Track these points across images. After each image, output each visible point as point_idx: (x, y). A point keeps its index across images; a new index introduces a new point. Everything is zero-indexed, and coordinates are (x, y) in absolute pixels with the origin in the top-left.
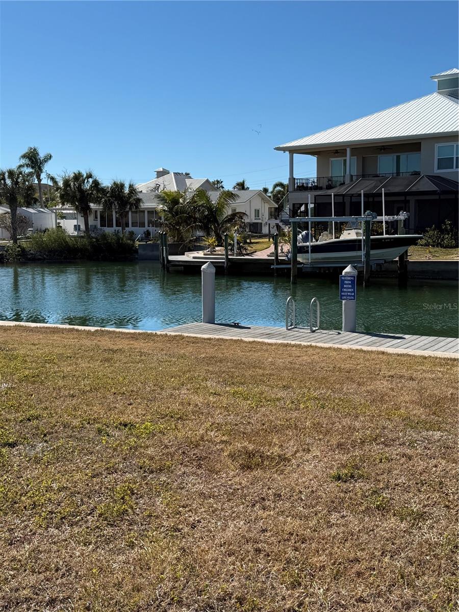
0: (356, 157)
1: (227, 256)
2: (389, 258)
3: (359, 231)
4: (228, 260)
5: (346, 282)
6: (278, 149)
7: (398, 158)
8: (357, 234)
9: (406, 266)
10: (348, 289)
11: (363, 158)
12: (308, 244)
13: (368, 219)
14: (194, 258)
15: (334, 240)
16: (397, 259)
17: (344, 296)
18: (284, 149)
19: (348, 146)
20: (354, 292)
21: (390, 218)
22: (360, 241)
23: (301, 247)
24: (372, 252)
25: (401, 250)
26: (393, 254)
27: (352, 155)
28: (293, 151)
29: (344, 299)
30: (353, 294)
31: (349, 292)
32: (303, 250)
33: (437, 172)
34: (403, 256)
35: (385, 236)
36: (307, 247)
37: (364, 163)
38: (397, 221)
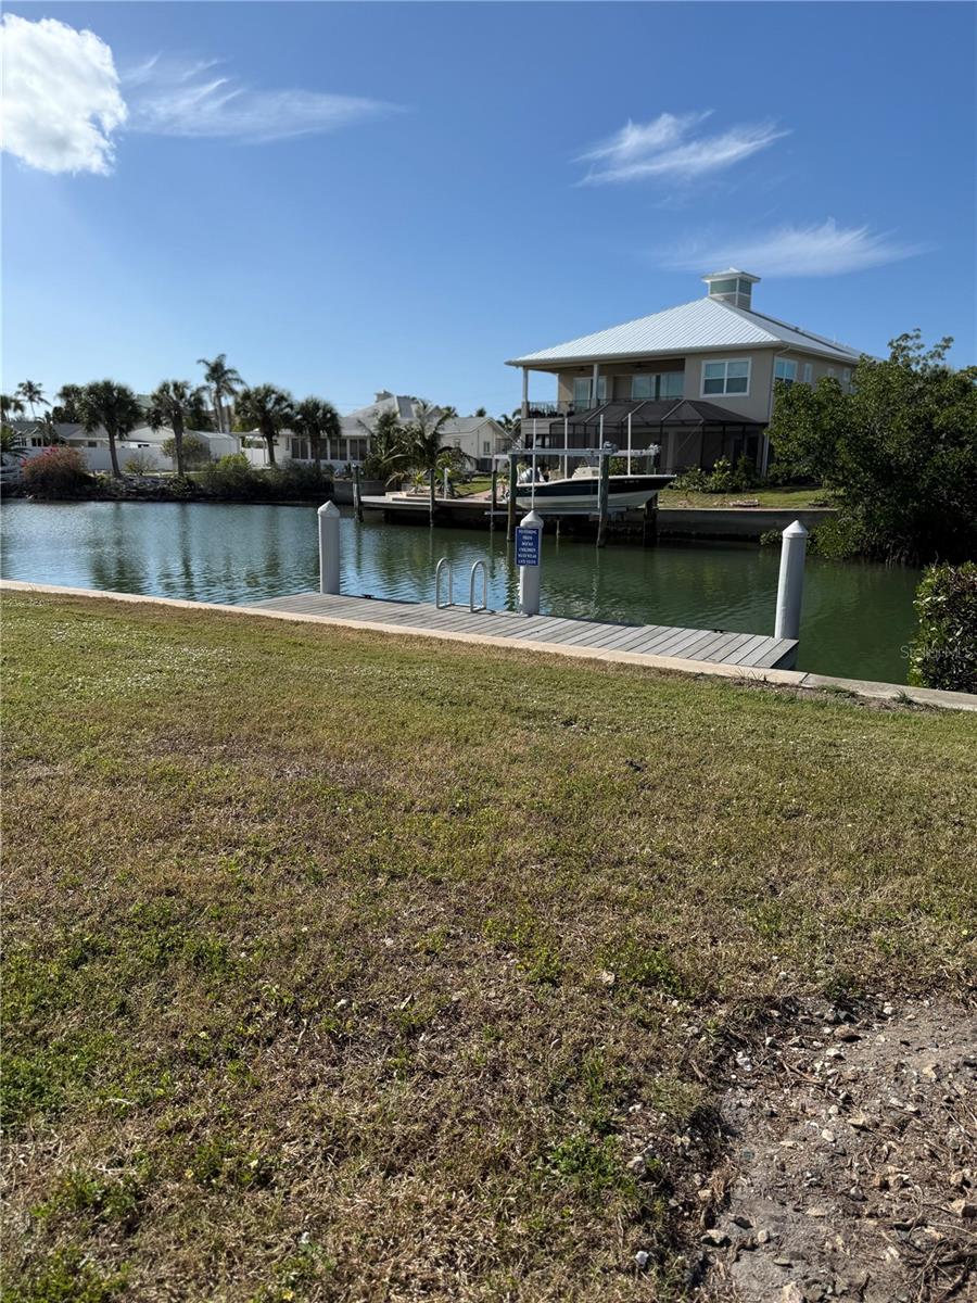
0: (605, 377)
1: (433, 499)
2: (632, 505)
3: (596, 468)
4: (434, 503)
5: (525, 538)
6: (509, 364)
7: (658, 378)
8: (594, 473)
9: (655, 516)
10: (527, 549)
11: (615, 378)
12: (531, 484)
13: (607, 453)
14: (394, 499)
15: (566, 480)
16: (644, 506)
17: (523, 558)
18: (517, 364)
19: (596, 361)
20: (536, 553)
21: (638, 452)
22: (596, 481)
23: (522, 488)
24: (610, 497)
25: (649, 494)
26: (639, 500)
27: (601, 373)
28: (529, 366)
29: (522, 564)
30: (535, 556)
31: (529, 553)
32: (524, 492)
33: (703, 397)
34: (651, 502)
35: (629, 476)
36: (531, 488)
37: (615, 384)
38: (645, 457)
